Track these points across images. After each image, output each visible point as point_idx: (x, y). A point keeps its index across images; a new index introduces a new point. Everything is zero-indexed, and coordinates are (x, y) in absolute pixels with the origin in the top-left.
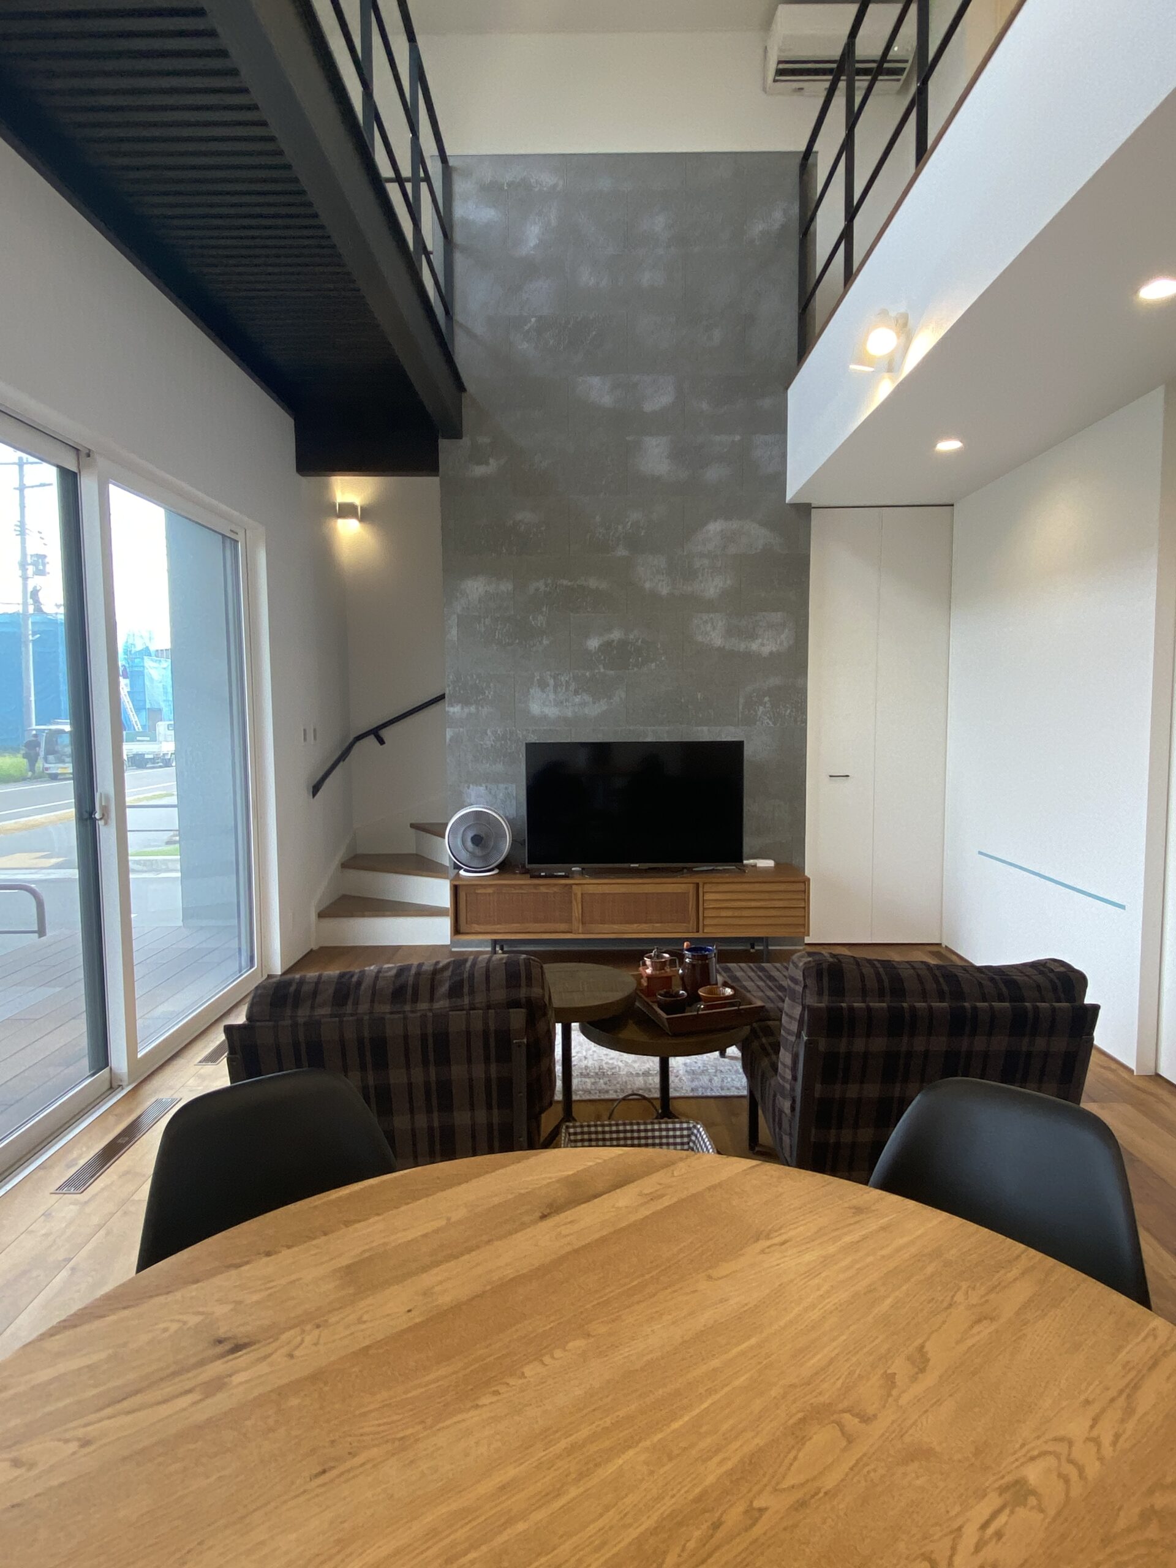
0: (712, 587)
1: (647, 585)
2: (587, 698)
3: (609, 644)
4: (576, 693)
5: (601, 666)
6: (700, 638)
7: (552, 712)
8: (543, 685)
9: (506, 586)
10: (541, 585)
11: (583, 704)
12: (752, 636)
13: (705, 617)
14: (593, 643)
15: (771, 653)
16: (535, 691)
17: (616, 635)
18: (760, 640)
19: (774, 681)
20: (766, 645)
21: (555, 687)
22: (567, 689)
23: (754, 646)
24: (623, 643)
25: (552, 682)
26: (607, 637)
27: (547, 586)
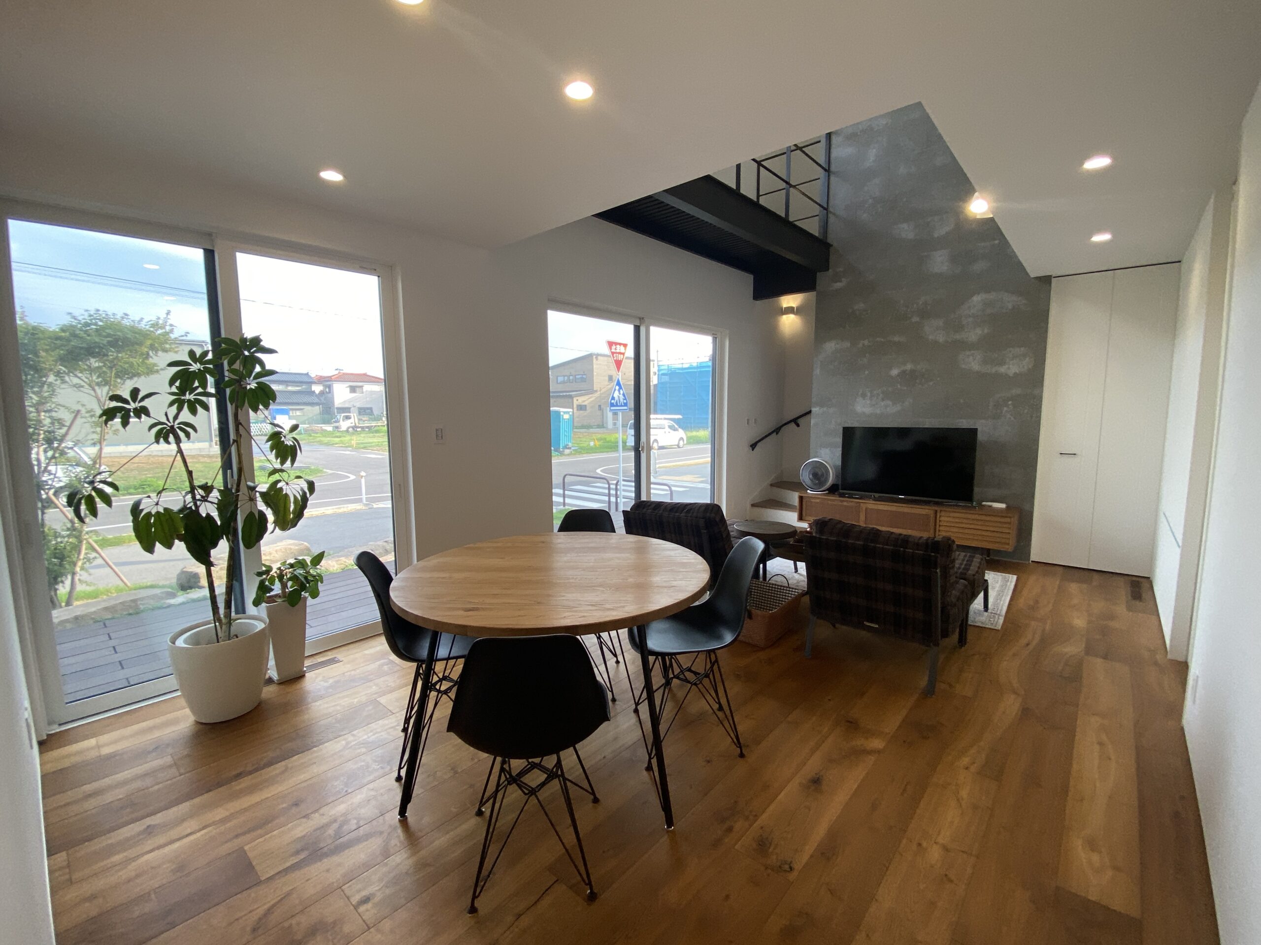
0: (973, 335)
1: (930, 337)
2: (889, 403)
3: (904, 372)
4: (883, 400)
5: (899, 385)
6: (963, 366)
7: (868, 410)
8: (864, 396)
9: (847, 344)
10: (866, 342)
11: (886, 406)
12: (1002, 363)
13: (968, 353)
14: (895, 372)
15: (1015, 373)
16: (860, 400)
17: (909, 367)
18: (1007, 366)
19: (1017, 391)
20: (1012, 368)
21: (872, 396)
22: (877, 398)
23: (1003, 370)
24: (913, 371)
25: (869, 394)
26: (903, 368)
27: (869, 342)
